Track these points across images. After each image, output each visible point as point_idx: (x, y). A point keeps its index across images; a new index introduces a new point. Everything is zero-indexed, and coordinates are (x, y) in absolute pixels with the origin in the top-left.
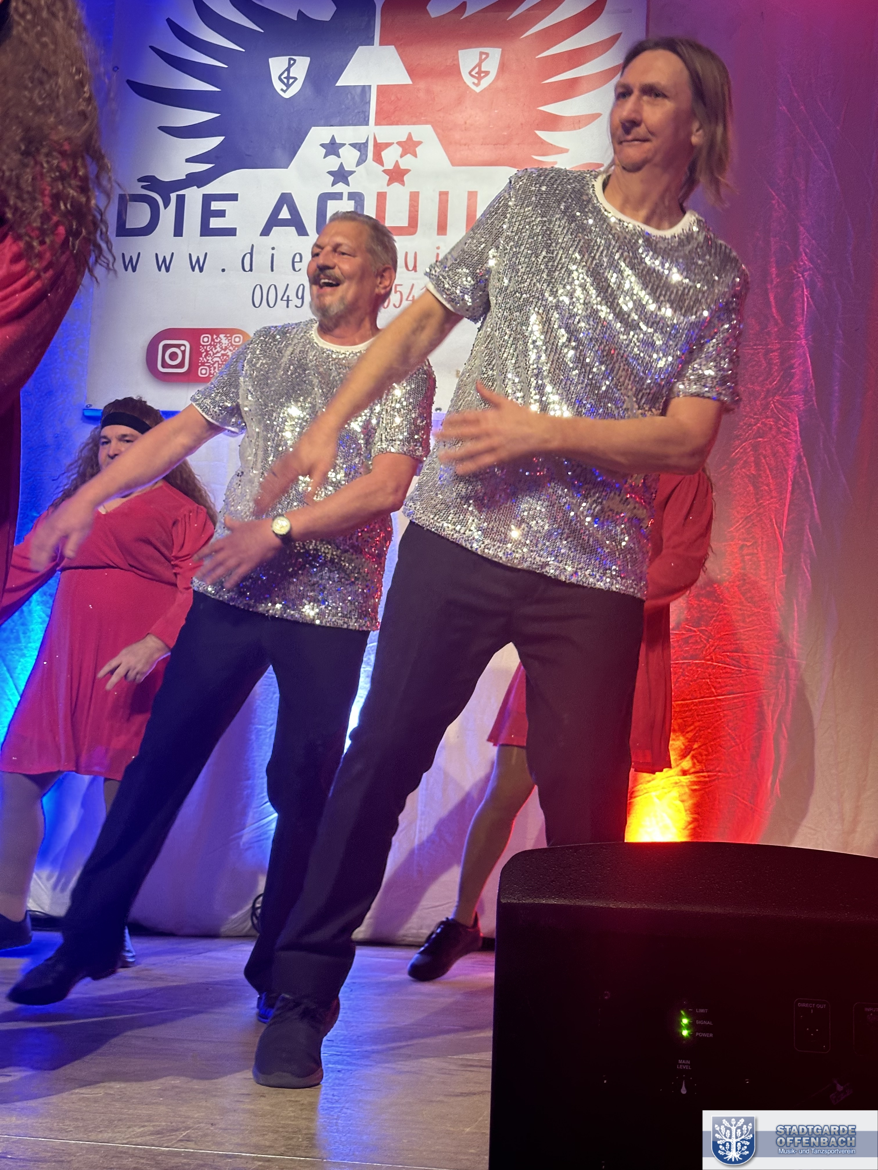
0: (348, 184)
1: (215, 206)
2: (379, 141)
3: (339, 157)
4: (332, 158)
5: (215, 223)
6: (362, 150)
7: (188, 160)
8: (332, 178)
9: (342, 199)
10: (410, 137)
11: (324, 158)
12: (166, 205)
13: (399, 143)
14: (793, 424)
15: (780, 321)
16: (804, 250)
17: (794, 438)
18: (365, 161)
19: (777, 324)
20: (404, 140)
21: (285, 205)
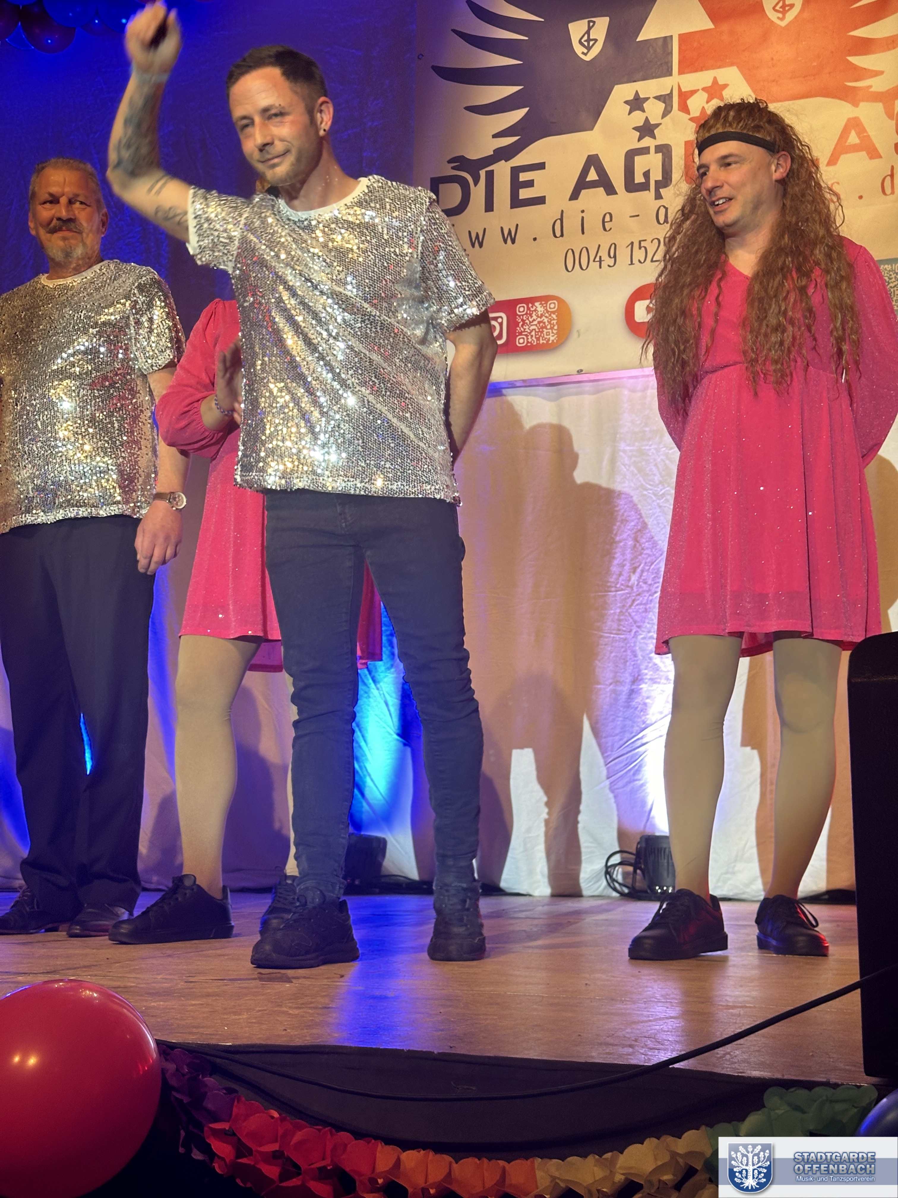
0: (654, 138)
1: (524, 177)
2: (683, 90)
3: (644, 111)
4: (637, 114)
5: (524, 194)
6: (667, 101)
7: (494, 136)
8: (638, 134)
9: (649, 153)
10: (715, 81)
11: (629, 114)
12: (476, 183)
13: (704, 89)
18: (670, 112)
20: (710, 84)
21: (592, 168)
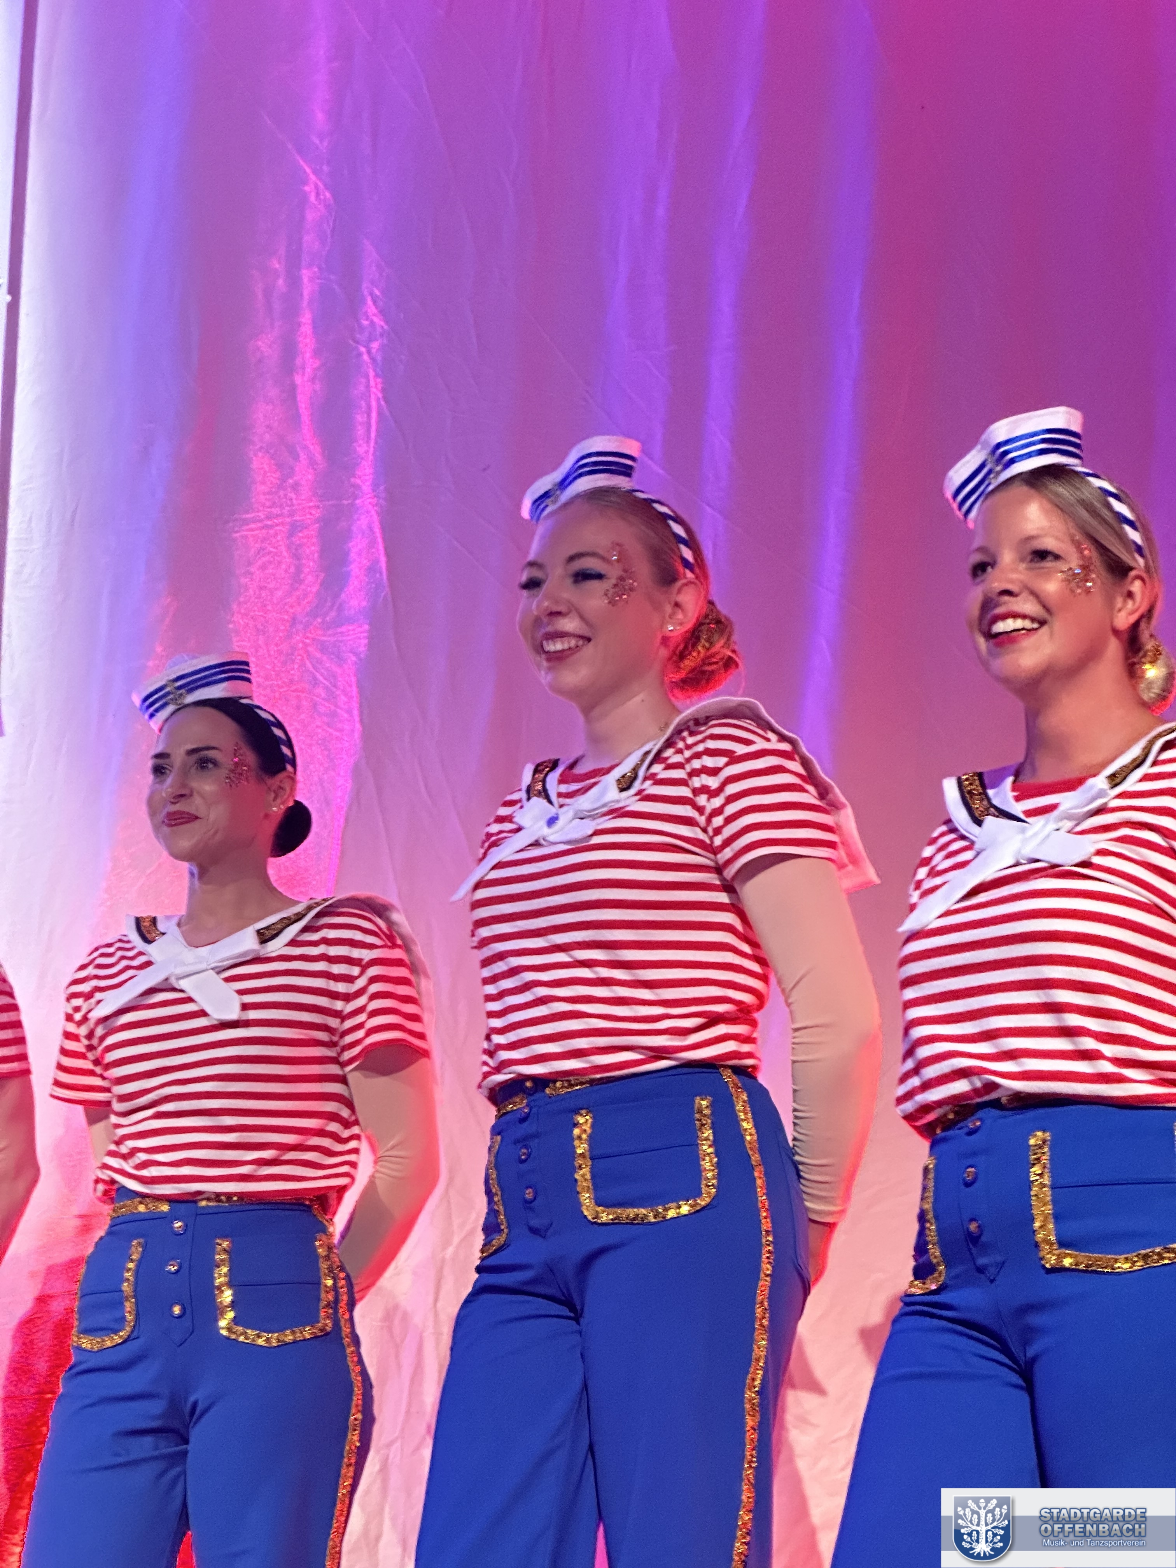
14: (346, 695)
15: (318, 457)
16: (371, 294)
17: (347, 727)
19: (312, 463)
